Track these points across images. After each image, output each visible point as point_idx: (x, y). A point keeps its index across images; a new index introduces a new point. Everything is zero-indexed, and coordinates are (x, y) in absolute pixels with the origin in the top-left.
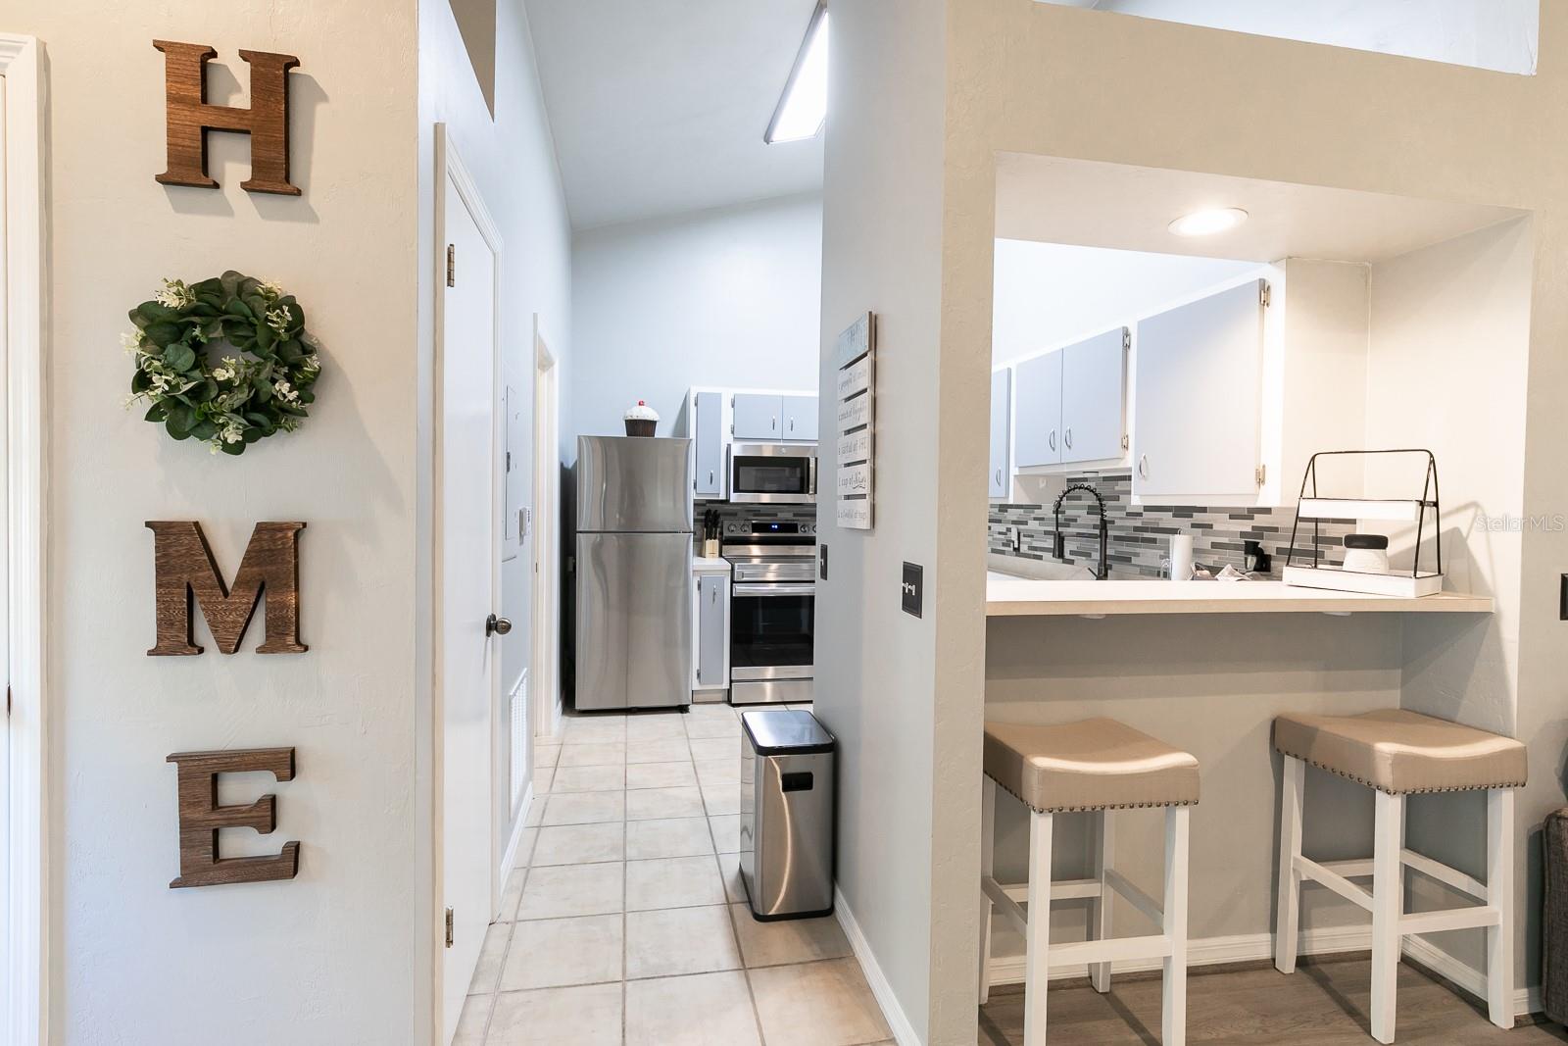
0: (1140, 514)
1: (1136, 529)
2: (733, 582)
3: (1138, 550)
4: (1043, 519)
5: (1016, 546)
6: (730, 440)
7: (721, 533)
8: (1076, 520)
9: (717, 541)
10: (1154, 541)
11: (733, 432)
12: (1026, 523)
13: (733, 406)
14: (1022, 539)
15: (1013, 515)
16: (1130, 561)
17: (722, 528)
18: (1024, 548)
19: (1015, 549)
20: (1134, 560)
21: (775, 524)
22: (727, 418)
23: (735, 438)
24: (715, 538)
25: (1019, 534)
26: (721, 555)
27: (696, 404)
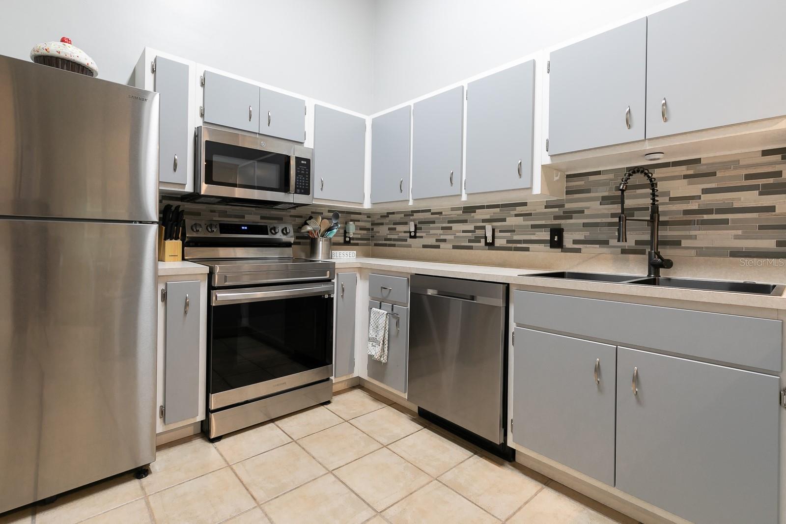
0: (699, 197)
1: (687, 212)
2: (211, 288)
3: (693, 233)
4: (530, 214)
5: (489, 240)
6: (199, 122)
7: (184, 234)
8: (583, 212)
9: (179, 243)
10: (726, 222)
11: (202, 115)
12: (504, 220)
13: (203, 85)
14: (497, 234)
15: (481, 214)
16: (680, 244)
17: (184, 228)
18: (498, 243)
19: (487, 244)
20: (684, 243)
21: (244, 226)
22: (195, 98)
23: (205, 123)
24: (176, 239)
25: (493, 231)
26: (183, 259)
27: (154, 71)
